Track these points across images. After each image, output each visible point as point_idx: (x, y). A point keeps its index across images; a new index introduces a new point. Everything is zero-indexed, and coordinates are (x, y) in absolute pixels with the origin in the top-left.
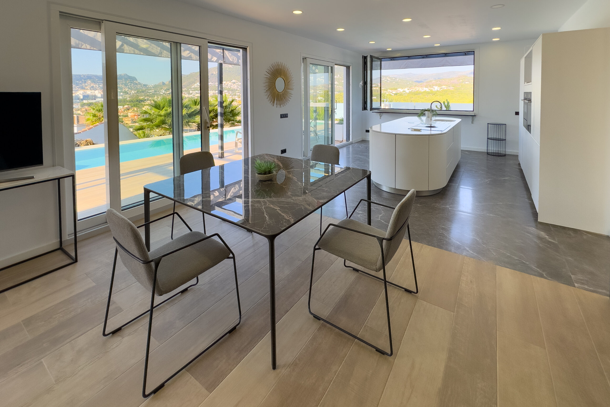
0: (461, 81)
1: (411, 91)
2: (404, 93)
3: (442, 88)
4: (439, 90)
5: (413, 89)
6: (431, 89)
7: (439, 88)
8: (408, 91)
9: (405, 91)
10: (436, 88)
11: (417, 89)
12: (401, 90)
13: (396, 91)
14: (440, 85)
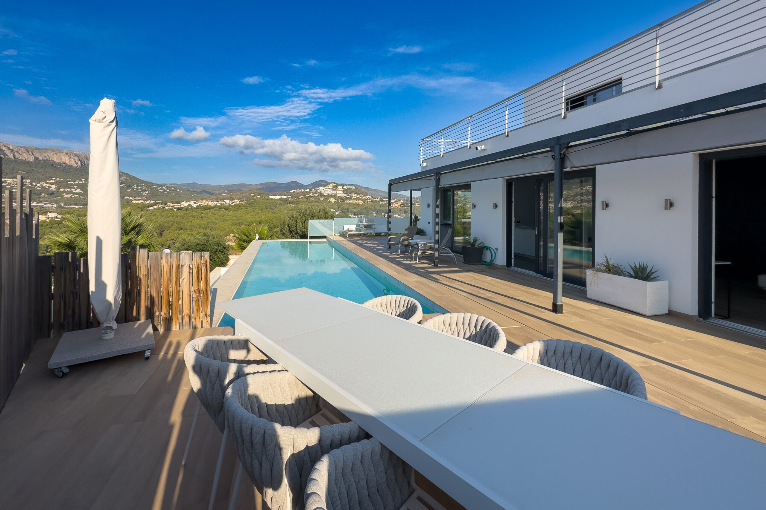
0: (253, 194)
1: (199, 205)
2: (190, 207)
3: (234, 202)
4: (230, 203)
5: (201, 203)
6: (223, 203)
7: (231, 202)
8: (195, 206)
9: (191, 205)
10: (228, 202)
11: (206, 203)
12: (185, 204)
13: (179, 205)
14: (231, 199)
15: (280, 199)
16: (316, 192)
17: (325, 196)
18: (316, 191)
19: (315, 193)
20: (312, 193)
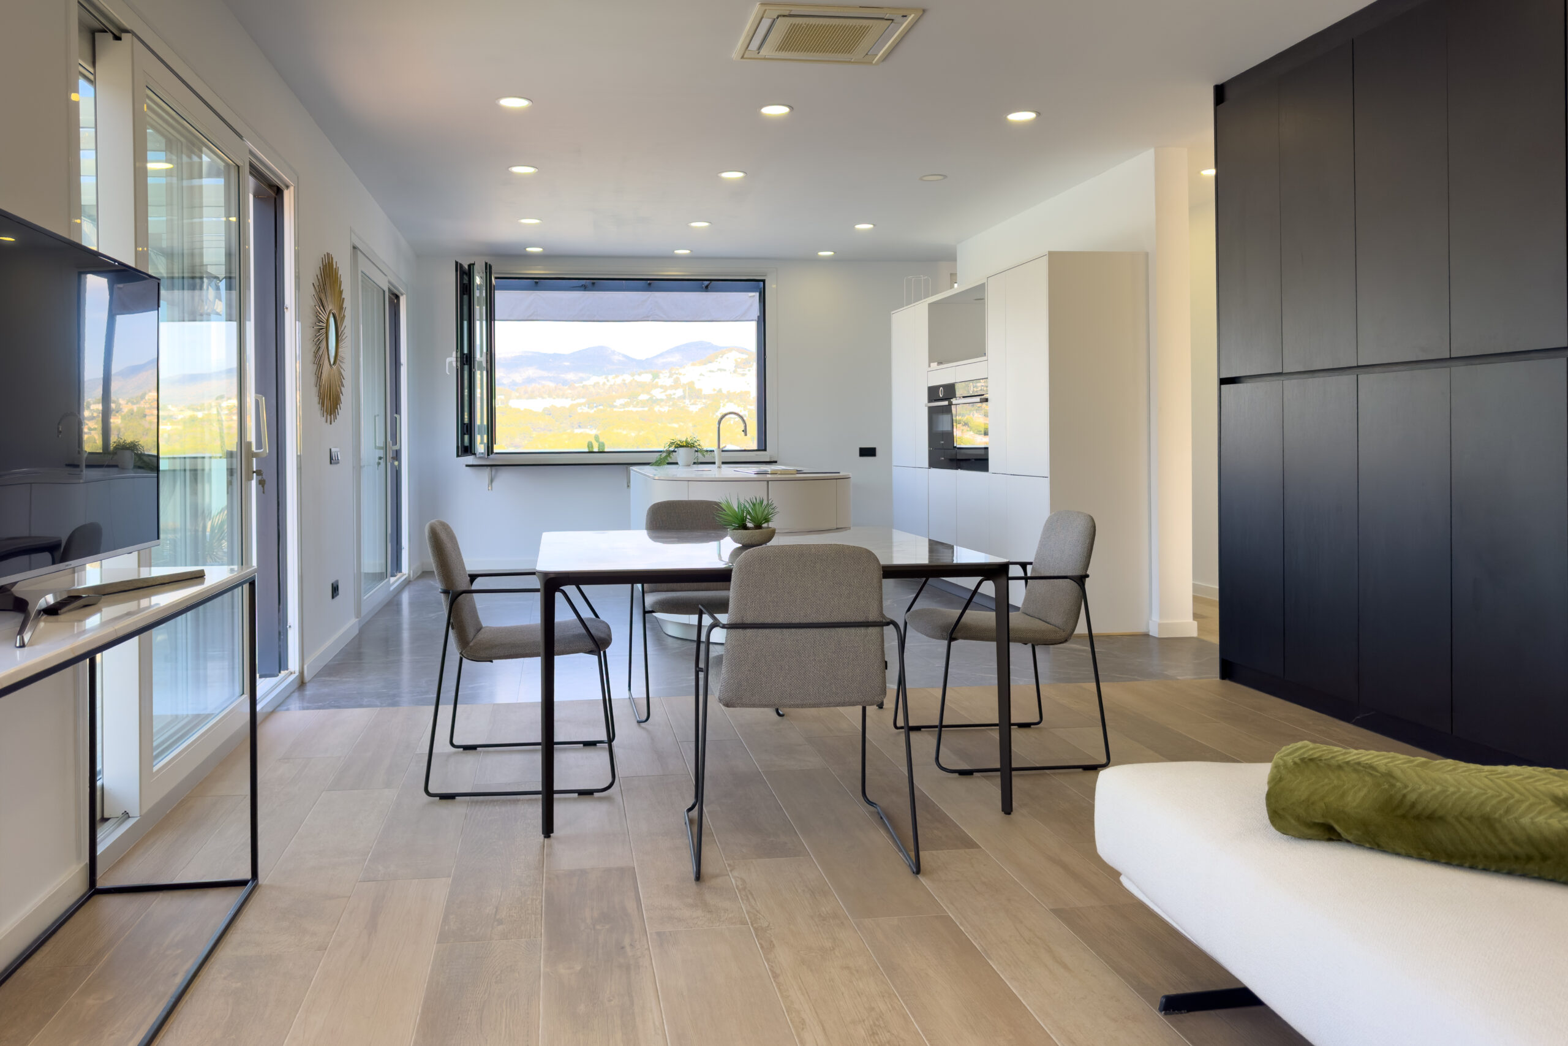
15: (548, 412)
16: (676, 384)
17: (705, 397)
18: (677, 380)
19: (671, 387)
20: (662, 387)
